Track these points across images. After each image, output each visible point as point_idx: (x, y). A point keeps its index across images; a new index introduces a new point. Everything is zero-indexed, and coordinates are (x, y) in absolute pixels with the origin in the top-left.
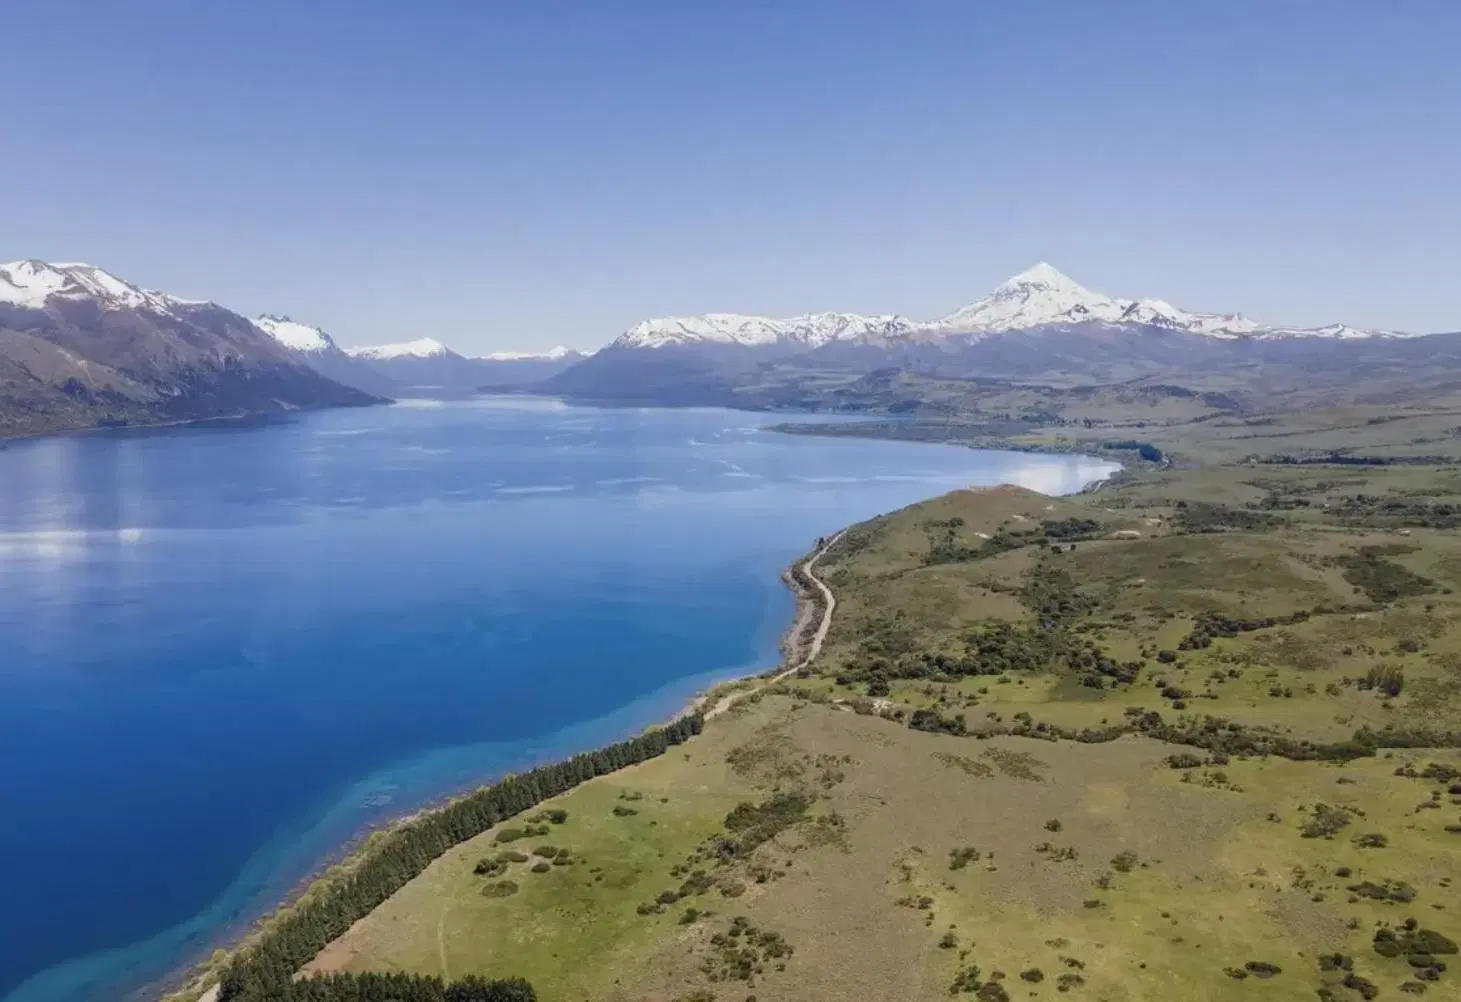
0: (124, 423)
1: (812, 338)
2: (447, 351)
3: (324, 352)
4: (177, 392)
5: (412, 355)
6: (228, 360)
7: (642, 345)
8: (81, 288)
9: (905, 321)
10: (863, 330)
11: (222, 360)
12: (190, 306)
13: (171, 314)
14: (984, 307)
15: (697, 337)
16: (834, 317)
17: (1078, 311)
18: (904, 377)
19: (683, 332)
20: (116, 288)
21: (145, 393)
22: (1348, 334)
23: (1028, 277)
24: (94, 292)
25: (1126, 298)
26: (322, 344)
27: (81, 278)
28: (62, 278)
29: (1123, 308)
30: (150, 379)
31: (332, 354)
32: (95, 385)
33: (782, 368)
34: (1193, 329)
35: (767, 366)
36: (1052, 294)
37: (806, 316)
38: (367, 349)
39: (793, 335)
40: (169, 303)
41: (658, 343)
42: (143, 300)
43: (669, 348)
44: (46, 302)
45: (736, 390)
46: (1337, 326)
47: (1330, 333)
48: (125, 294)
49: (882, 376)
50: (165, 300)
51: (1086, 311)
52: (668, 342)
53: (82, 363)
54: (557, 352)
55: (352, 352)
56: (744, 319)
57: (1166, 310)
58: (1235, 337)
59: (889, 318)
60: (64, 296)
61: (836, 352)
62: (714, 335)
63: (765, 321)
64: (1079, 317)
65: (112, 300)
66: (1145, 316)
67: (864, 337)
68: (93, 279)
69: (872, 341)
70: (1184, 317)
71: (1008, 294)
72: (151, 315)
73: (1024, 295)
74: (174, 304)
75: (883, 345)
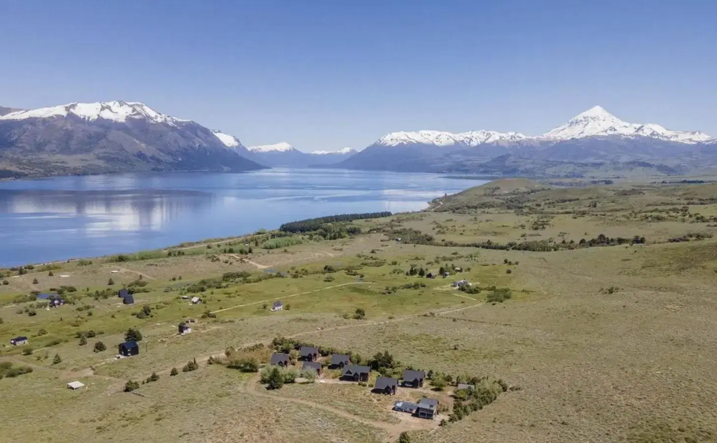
0: (162, 170)
1: (471, 143)
2: (294, 149)
3: (236, 147)
4: (180, 159)
5: (276, 150)
6: (199, 146)
7: (388, 144)
8: (139, 114)
9: (520, 135)
10: (498, 139)
11: (197, 145)
12: (183, 122)
13: (175, 126)
14: (564, 129)
15: (414, 141)
16: (484, 133)
17: (611, 130)
18: (512, 158)
19: (407, 139)
20: (152, 114)
21: (169, 159)
23: (589, 113)
24: (145, 115)
25: (638, 123)
26: (236, 144)
27: (138, 109)
28: (131, 109)
29: (635, 128)
30: (170, 153)
31: (241, 147)
32: (149, 154)
33: (455, 156)
34: (672, 139)
35: (447, 155)
36: (601, 122)
37: (470, 132)
38: (255, 148)
39: (463, 141)
40: (174, 121)
41: (395, 144)
42: (164, 119)
44: (126, 119)
45: (432, 165)
48: (156, 116)
49: (502, 158)
50: (172, 119)
51: (615, 130)
52: (400, 144)
53: (143, 145)
54: (346, 150)
55: (249, 149)
56: (438, 133)
57: (659, 129)
58: (695, 143)
59: (513, 134)
60: (133, 117)
61: (484, 147)
62: (424, 141)
63: (451, 135)
64: (612, 133)
65: (152, 119)
66: (646, 132)
67: (497, 141)
68: (143, 110)
69: (501, 143)
70: (668, 133)
71: (577, 122)
72: (167, 126)
73: (586, 123)
74: (176, 121)
75: (506, 145)
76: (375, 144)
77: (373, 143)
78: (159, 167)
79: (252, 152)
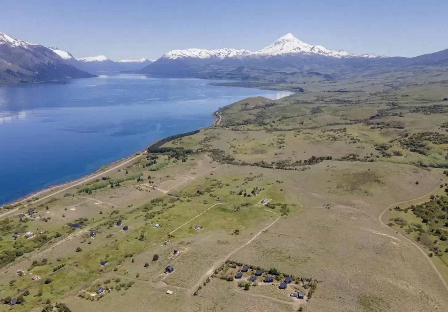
0: (27, 82)
1: (220, 56)
2: (109, 60)
3: (70, 59)
4: (37, 73)
5: (97, 61)
6: (48, 64)
7: (170, 58)
9: (248, 51)
10: (235, 54)
11: (47, 62)
12: (34, 46)
13: (29, 48)
14: (272, 47)
15: (186, 56)
16: (227, 50)
17: (298, 49)
18: (246, 69)
19: (182, 54)
20: (11, 40)
21: (29, 73)
22: (371, 56)
23: (285, 37)
24: (6, 41)
25: (311, 45)
26: (70, 57)
29: (310, 48)
30: (28, 69)
31: (73, 59)
32: (15, 71)
33: (211, 66)
34: (330, 55)
35: (207, 65)
36: (292, 43)
37: (219, 49)
38: (82, 59)
39: (215, 55)
40: (27, 45)
41: (175, 58)
42: (20, 44)
43: (178, 60)
45: (199, 72)
46: (368, 54)
47: (366, 56)
48: (14, 42)
49: (240, 69)
50: (25, 43)
51: (300, 49)
52: (178, 58)
53: (10, 64)
54: (143, 60)
55: (78, 59)
56: (200, 50)
57: (323, 49)
58: (341, 57)
59: (244, 50)
61: (228, 60)
62: (193, 56)
63: (207, 51)
64: (298, 51)
65: (11, 43)
66: (316, 51)
67: (235, 56)
68: (4, 37)
69: (238, 58)
70: (327, 51)
71: (279, 43)
72: (23, 49)
73: (284, 43)
74: (29, 45)
75: (241, 59)
76: (162, 58)
77: (160, 57)
78: (25, 80)
79: (80, 62)
